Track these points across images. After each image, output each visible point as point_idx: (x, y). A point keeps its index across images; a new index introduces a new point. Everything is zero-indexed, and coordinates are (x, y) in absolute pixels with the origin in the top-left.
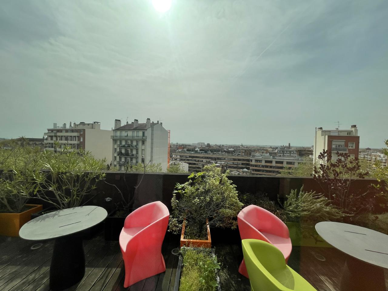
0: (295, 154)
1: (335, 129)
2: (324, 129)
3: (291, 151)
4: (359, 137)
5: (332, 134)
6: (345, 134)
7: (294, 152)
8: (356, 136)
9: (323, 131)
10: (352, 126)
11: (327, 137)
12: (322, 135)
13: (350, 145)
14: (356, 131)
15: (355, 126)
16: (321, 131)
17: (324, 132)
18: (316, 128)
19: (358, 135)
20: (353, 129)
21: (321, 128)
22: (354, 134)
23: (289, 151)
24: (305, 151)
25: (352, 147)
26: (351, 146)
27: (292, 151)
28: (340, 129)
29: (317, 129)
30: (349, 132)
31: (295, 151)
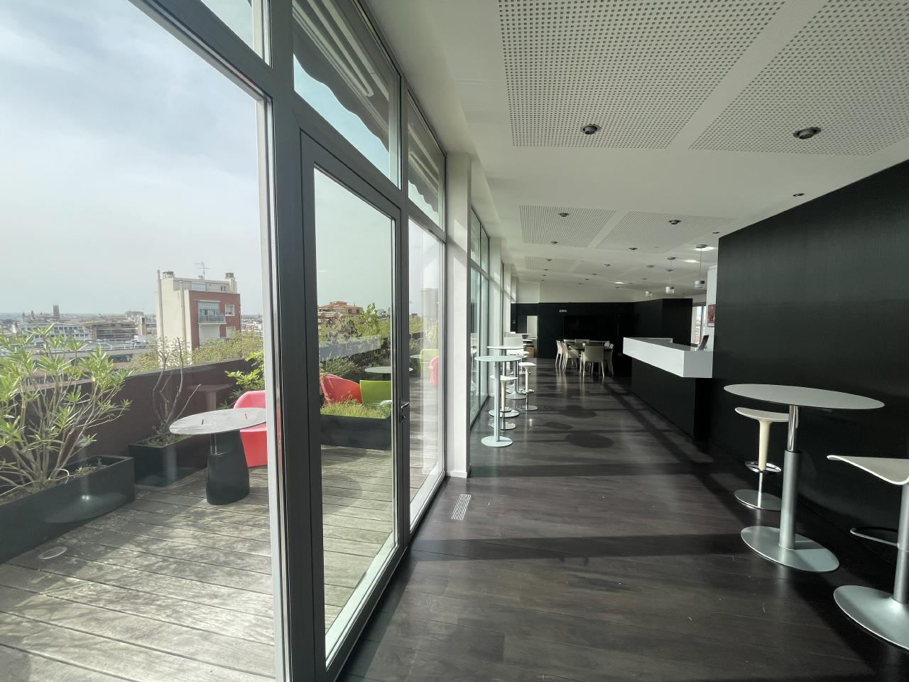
0: (86, 335)
1: (198, 278)
2: (177, 275)
3: (71, 328)
4: (239, 295)
5: (195, 288)
6: (217, 289)
7: (81, 331)
8: (235, 292)
9: (176, 281)
10: (227, 275)
11: (187, 293)
12: (176, 289)
13: (227, 310)
14: (234, 283)
15: (231, 275)
16: (172, 279)
17: (180, 283)
18: (159, 272)
19: (238, 292)
20: (229, 280)
21: (171, 273)
22: (230, 291)
23: (66, 328)
24: (113, 325)
25: (230, 313)
26: (229, 311)
27: (76, 328)
28: (207, 278)
29: (161, 275)
30: (224, 286)
31: (84, 328)
